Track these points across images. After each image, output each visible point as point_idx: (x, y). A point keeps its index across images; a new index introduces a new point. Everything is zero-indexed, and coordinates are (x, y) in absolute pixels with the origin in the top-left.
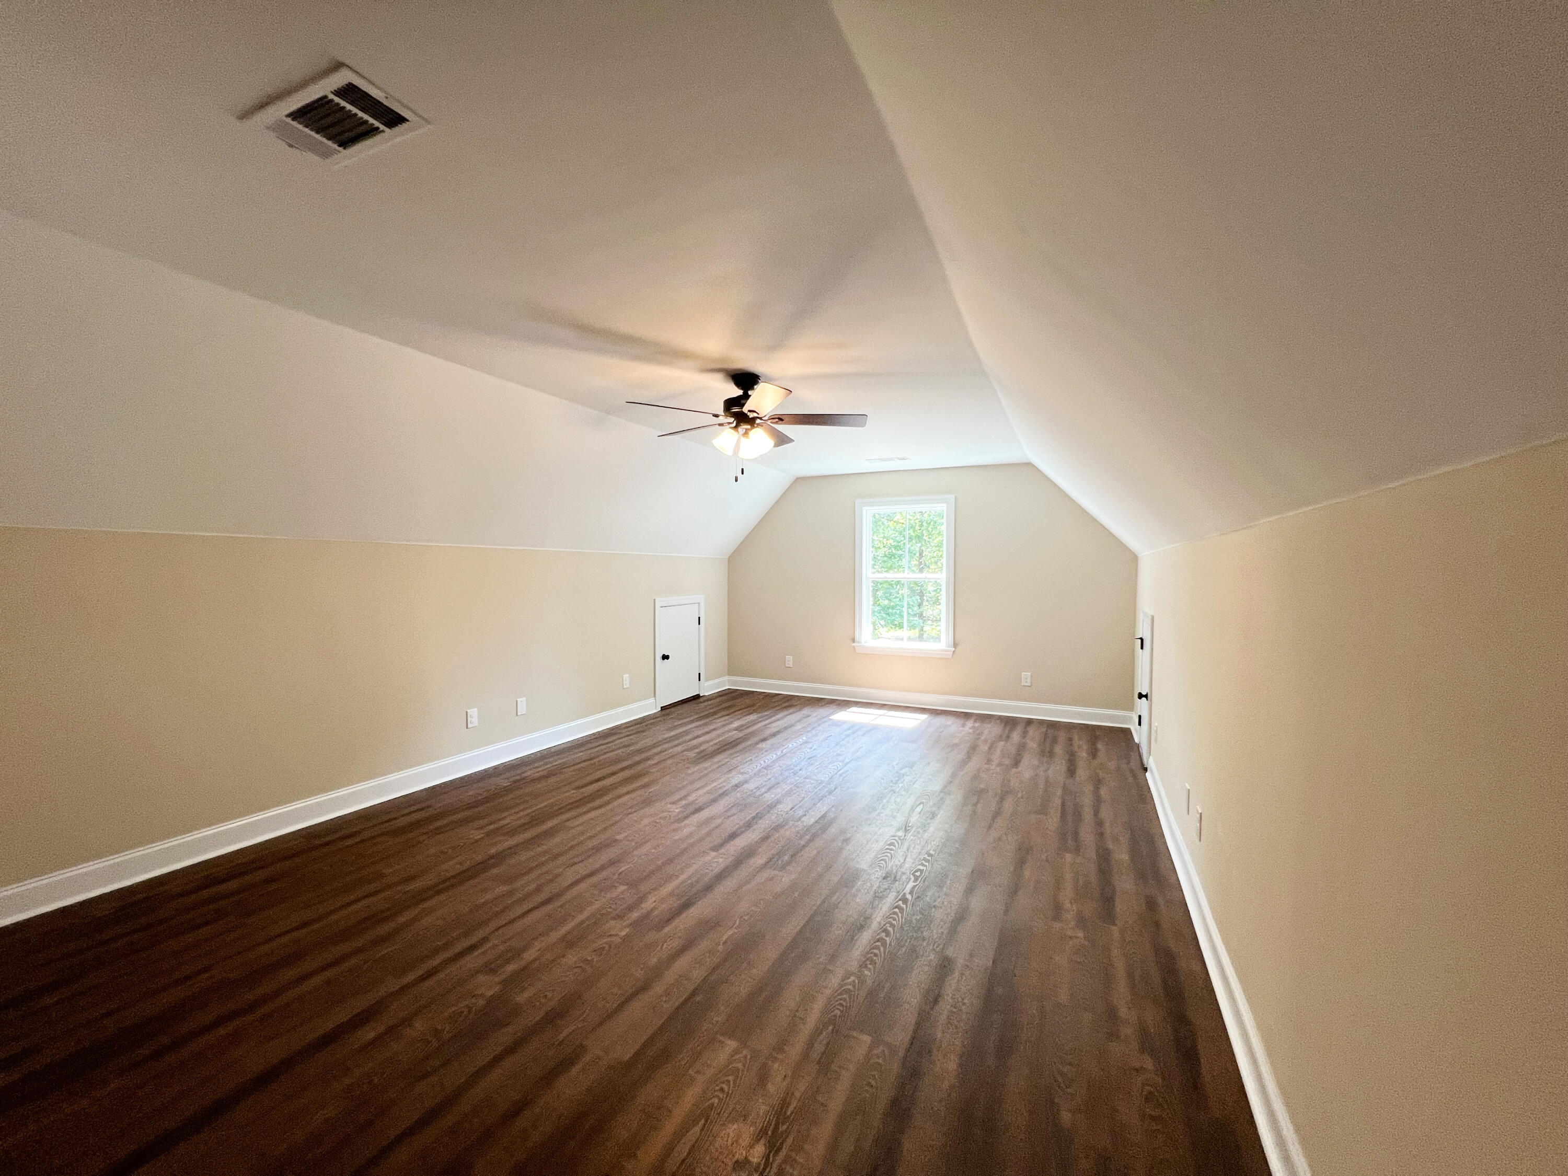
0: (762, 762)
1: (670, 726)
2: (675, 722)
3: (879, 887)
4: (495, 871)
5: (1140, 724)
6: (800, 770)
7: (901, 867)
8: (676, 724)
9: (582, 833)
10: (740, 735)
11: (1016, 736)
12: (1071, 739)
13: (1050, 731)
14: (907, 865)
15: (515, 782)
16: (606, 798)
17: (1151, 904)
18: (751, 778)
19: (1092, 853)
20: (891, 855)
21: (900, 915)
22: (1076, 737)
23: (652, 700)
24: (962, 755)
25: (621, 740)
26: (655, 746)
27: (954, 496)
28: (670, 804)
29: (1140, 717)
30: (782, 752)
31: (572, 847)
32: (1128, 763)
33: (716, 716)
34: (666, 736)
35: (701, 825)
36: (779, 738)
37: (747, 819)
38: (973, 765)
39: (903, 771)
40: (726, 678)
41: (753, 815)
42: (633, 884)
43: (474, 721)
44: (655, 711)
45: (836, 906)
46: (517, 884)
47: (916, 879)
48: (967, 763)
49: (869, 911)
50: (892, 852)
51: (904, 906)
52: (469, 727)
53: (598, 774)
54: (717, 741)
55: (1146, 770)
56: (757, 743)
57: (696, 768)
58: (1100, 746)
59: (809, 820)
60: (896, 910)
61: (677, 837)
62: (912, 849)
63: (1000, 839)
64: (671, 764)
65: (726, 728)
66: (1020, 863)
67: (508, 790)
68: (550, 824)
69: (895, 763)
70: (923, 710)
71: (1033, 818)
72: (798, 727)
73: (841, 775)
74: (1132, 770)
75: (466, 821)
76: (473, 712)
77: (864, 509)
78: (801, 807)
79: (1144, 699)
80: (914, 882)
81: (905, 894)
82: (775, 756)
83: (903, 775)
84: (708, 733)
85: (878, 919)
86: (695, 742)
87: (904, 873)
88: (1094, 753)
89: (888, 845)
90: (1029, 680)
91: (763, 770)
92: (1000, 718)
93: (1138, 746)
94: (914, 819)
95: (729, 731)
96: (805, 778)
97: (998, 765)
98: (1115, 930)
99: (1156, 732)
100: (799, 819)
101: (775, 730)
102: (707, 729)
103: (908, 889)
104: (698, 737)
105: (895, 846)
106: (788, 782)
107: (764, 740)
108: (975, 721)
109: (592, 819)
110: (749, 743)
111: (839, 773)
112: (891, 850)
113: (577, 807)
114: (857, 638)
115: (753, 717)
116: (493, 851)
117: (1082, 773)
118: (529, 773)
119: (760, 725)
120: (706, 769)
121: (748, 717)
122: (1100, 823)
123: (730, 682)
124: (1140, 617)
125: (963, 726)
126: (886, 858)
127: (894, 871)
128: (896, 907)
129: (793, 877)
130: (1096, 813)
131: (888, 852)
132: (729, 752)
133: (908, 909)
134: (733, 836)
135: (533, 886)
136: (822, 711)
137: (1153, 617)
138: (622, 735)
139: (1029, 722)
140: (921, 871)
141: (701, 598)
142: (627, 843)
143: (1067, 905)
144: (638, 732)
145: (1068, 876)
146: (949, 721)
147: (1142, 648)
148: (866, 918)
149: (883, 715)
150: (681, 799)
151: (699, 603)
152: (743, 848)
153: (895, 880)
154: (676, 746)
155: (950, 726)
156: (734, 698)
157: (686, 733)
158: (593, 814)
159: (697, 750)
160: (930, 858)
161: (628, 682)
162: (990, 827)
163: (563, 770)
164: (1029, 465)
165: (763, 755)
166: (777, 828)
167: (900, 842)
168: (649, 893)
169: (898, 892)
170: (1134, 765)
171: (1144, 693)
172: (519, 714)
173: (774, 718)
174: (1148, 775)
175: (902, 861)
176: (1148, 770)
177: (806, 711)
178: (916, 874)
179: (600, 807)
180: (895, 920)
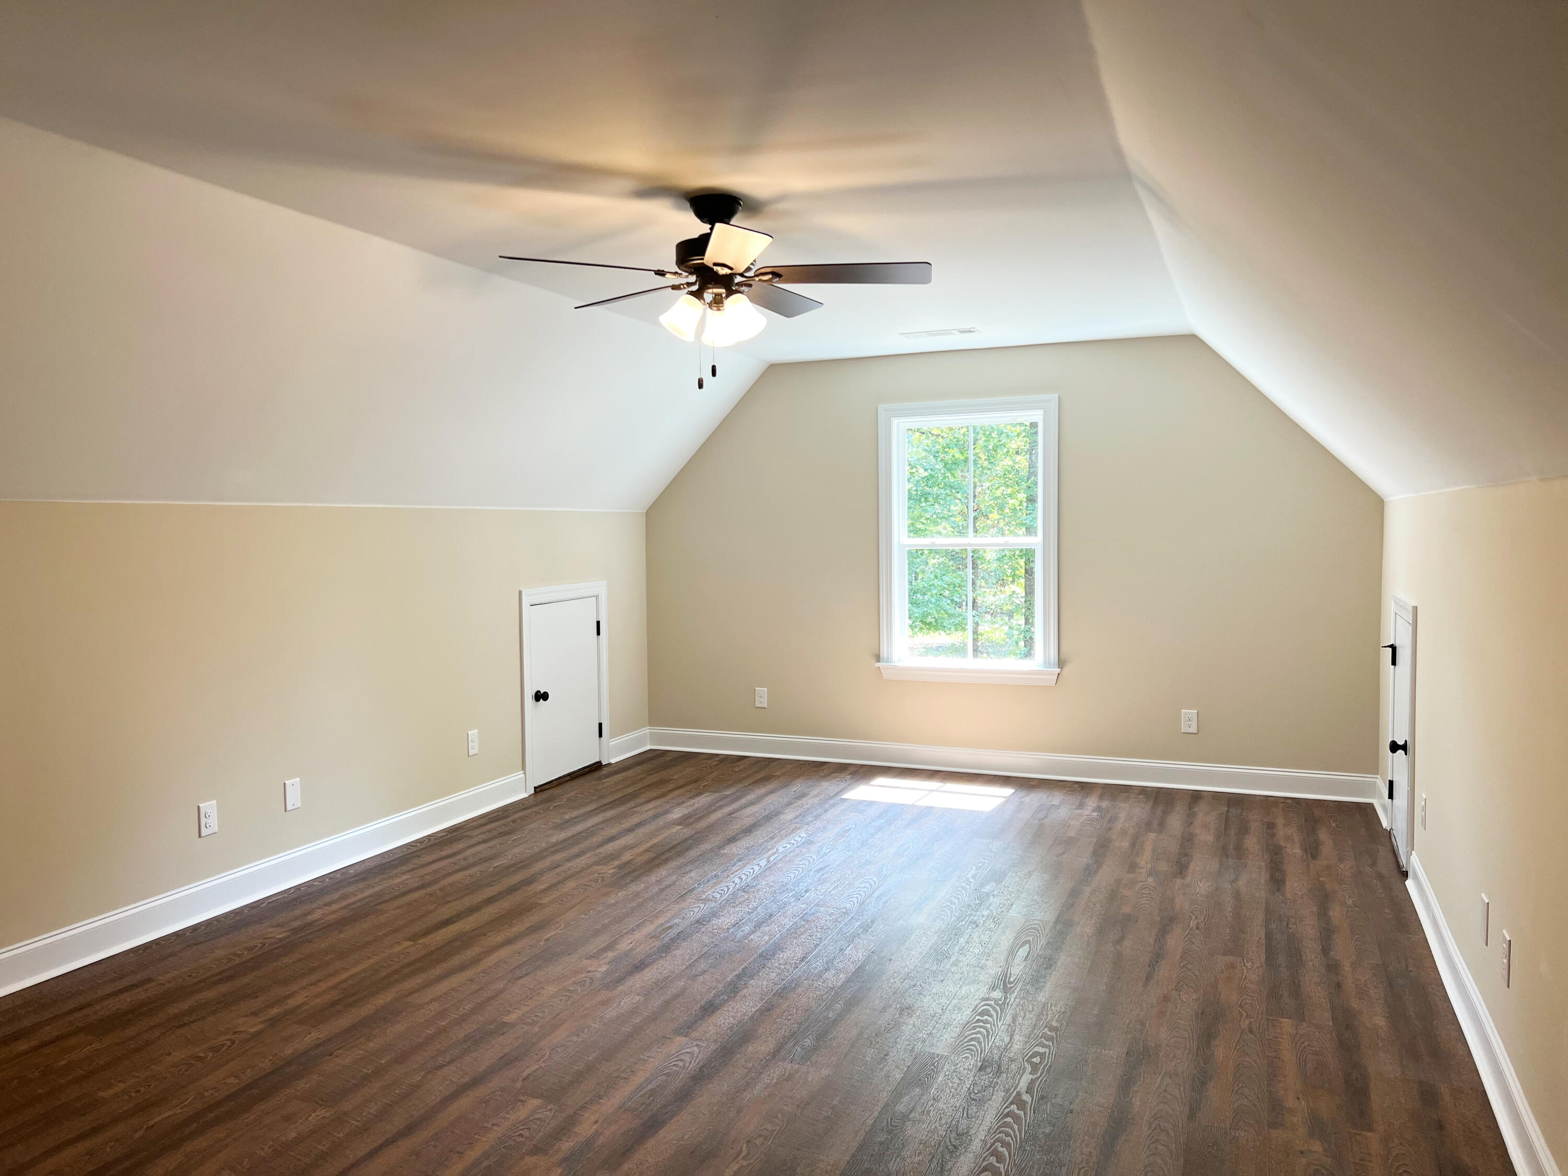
0: (737, 880)
1: (558, 821)
2: (565, 813)
3: (975, 1084)
4: (302, 1085)
5: (1391, 796)
6: (806, 891)
7: (1006, 1049)
8: (567, 817)
9: (442, 1014)
10: (688, 832)
11: (1175, 822)
12: (1271, 826)
13: (1234, 811)
14: (1016, 1047)
15: (295, 931)
16: (471, 953)
17: (1428, 1096)
18: (722, 908)
19: (1324, 1017)
20: (988, 1032)
21: (1016, 1127)
22: (1280, 821)
23: (520, 775)
24: (1085, 859)
25: (473, 850)
26: (540, 856)
27: (1056, 396)
28: (587, 958)
29: (1391, 783)
30: (769, 861)
31: (430, 1039)
32: (1374, 864)
33: (638, 801)
34: (554, 840)
35: (647, 993)
36: (759, 836)
37: (729, 979)
38: (1108, 873)
39: (987, 889)
40: (647, 730)
41: (737, 972)
42: (554, 1096)
43: (212, 823)
44: (526, 795)
45: (905, 1117)
46: (347, 1106)
47: (1035, 1067)
48: (1096, 872)
49: (964, 1123)
50: (988, 1026)
51: (1022, 1113)
52: (203, 834)
53: (445, 912)
54: (649, 845)
55: (1405, 875)
56: (720, 847)
57: (621, 894)
58: (1323, 835)
59: (834, 979)
60: (1009, 1119)
61: (610, 1013)
62: (1021, 1019)
63: (1166, 998)
64: (574, 889)
65: (661, 822)
66: (1207, 1037)
67: (287, 947)
68: (382, 1000)
69: (969, 876)
70: (1005, 780)
71: (1222, 961)
72: (789, 815)
73: (879, 898)
74: (1380, 877)
75: (226, 1003)
76: (209, 807)
77: (895, 421)
78: (816, 956)
79: (1401, 752)
80: (1030, 1073)
81: (1019, 1094)
82: (756, 868)
83: (988, 895)
84: (630, 830)
85: (982, 1135)
86: (610, 848)
87: (1012, 1060)
88: (1312, 850)
89: (979, 1015)
90: (1194, 724)
91: (740, 893)
92: (1143, 790)
93: (1389, 834)
94: (1017, 970)
95: (667, 826)
96: (817, 905)
97: (1150, 875)
98: (1373, 1140)
99: (1424, 809)
100: (820, 975)
101: (748, 821)
102: (626, 825)
103: (1023, 1085)
104: (612, 839)
105: (991, 1016)
106: (789, 913)
107: (733, 840)
108: (1101, 797)
109: (453, 989)
110: (706, 846)
111: (876, 894)
112: (986, 1022)
113: (421, 970)
114: (884, 653)
115: (703, 800)
116: (288, 1051)
117: (1296, 885)
118: (317, 915)
119: (719, 814)
120: (637, 895)
121: (698, 798)
122: (1333, 967)
123: (654, 738)
124: (1390, 609)
125: (1081, 806)
126: (979, 1035)
127: (996, 1057)
128: (1007, 1115)
129: (825, 1072)
130: (1326, 950)
131: (980, 1027)
132: (673, 864)
133: (1027, 1117)
134: (709, 1009)
135: (374, 1109)
136: (828, 787)
137: (1415, 609)
138: (472, 841)
139: (1196, 796)
140: (1042, 1055)
141: (600, 587)
142: (526, 1028)
143: (1290, 1102)
144: (502, 834)
145: (1289, 1057)
146: (1056, 798)
147: (1394, 663)
148: (960, 1135)
149: (937, 790)
150: (605, 950)
151: (597, 597)
152: (731, 1028)
153: (999, 1072)
154: (577, 856)
155: (1058, 807)
156: (665, 767)
157: (590, 833)
158: (454, 981)
159: (616, 863)
160: (1053, 1034)
161: (476, 744)
162: (1149, 978)
163: (378, 907)
164: (1192, 339)
165: (734, 868)
166: (783, 993)
167: (998, 1008)
168: (583, 1108)
169: (1007, 1091)
170: (1385, 866)
171: (1400, 743)
172: (288, 809)
173: (743, 801)
174: (1409, 883)
175: (1007, 1039)
176: (1410, 874)
177: (798, 786)
178: (1034, 1060)
179: (462, 968)
180: (1008, 1135)
